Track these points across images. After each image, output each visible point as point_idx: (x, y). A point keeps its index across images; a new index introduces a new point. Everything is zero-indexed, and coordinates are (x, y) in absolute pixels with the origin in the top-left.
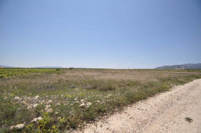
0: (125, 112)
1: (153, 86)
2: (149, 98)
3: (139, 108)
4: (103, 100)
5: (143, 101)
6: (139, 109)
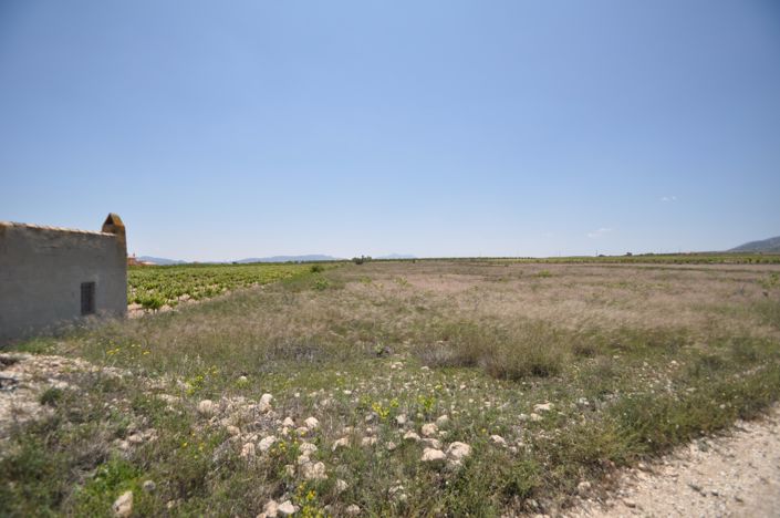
0: (627, 500)
1: (753, 359)
2: (737, 429)
3: (694, 482)
4: (519, 430)
5: (710, 442)
6: (696, 489)
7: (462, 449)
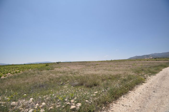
0: (111, 110)
1: (131, 79)
2: (129, 92)
3: (123, 104)
4: (91, 98)
5: (125, 96)
6: (123, 105)
7: (79, 105)
